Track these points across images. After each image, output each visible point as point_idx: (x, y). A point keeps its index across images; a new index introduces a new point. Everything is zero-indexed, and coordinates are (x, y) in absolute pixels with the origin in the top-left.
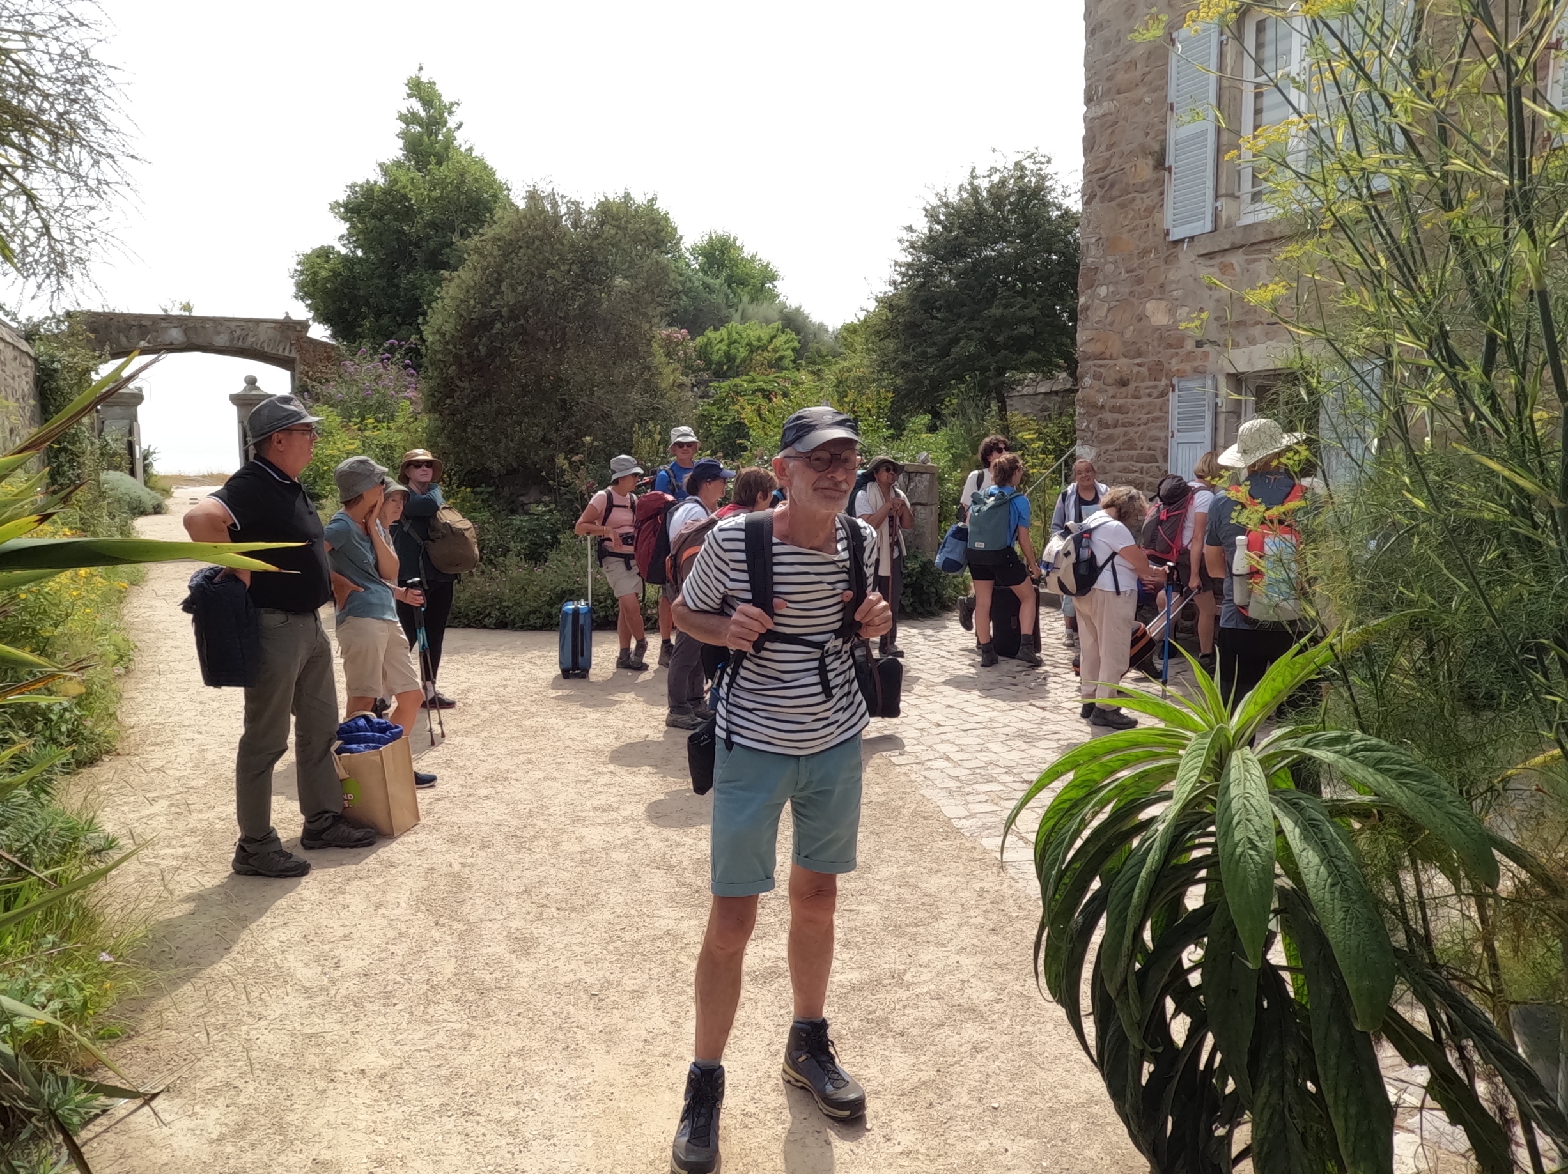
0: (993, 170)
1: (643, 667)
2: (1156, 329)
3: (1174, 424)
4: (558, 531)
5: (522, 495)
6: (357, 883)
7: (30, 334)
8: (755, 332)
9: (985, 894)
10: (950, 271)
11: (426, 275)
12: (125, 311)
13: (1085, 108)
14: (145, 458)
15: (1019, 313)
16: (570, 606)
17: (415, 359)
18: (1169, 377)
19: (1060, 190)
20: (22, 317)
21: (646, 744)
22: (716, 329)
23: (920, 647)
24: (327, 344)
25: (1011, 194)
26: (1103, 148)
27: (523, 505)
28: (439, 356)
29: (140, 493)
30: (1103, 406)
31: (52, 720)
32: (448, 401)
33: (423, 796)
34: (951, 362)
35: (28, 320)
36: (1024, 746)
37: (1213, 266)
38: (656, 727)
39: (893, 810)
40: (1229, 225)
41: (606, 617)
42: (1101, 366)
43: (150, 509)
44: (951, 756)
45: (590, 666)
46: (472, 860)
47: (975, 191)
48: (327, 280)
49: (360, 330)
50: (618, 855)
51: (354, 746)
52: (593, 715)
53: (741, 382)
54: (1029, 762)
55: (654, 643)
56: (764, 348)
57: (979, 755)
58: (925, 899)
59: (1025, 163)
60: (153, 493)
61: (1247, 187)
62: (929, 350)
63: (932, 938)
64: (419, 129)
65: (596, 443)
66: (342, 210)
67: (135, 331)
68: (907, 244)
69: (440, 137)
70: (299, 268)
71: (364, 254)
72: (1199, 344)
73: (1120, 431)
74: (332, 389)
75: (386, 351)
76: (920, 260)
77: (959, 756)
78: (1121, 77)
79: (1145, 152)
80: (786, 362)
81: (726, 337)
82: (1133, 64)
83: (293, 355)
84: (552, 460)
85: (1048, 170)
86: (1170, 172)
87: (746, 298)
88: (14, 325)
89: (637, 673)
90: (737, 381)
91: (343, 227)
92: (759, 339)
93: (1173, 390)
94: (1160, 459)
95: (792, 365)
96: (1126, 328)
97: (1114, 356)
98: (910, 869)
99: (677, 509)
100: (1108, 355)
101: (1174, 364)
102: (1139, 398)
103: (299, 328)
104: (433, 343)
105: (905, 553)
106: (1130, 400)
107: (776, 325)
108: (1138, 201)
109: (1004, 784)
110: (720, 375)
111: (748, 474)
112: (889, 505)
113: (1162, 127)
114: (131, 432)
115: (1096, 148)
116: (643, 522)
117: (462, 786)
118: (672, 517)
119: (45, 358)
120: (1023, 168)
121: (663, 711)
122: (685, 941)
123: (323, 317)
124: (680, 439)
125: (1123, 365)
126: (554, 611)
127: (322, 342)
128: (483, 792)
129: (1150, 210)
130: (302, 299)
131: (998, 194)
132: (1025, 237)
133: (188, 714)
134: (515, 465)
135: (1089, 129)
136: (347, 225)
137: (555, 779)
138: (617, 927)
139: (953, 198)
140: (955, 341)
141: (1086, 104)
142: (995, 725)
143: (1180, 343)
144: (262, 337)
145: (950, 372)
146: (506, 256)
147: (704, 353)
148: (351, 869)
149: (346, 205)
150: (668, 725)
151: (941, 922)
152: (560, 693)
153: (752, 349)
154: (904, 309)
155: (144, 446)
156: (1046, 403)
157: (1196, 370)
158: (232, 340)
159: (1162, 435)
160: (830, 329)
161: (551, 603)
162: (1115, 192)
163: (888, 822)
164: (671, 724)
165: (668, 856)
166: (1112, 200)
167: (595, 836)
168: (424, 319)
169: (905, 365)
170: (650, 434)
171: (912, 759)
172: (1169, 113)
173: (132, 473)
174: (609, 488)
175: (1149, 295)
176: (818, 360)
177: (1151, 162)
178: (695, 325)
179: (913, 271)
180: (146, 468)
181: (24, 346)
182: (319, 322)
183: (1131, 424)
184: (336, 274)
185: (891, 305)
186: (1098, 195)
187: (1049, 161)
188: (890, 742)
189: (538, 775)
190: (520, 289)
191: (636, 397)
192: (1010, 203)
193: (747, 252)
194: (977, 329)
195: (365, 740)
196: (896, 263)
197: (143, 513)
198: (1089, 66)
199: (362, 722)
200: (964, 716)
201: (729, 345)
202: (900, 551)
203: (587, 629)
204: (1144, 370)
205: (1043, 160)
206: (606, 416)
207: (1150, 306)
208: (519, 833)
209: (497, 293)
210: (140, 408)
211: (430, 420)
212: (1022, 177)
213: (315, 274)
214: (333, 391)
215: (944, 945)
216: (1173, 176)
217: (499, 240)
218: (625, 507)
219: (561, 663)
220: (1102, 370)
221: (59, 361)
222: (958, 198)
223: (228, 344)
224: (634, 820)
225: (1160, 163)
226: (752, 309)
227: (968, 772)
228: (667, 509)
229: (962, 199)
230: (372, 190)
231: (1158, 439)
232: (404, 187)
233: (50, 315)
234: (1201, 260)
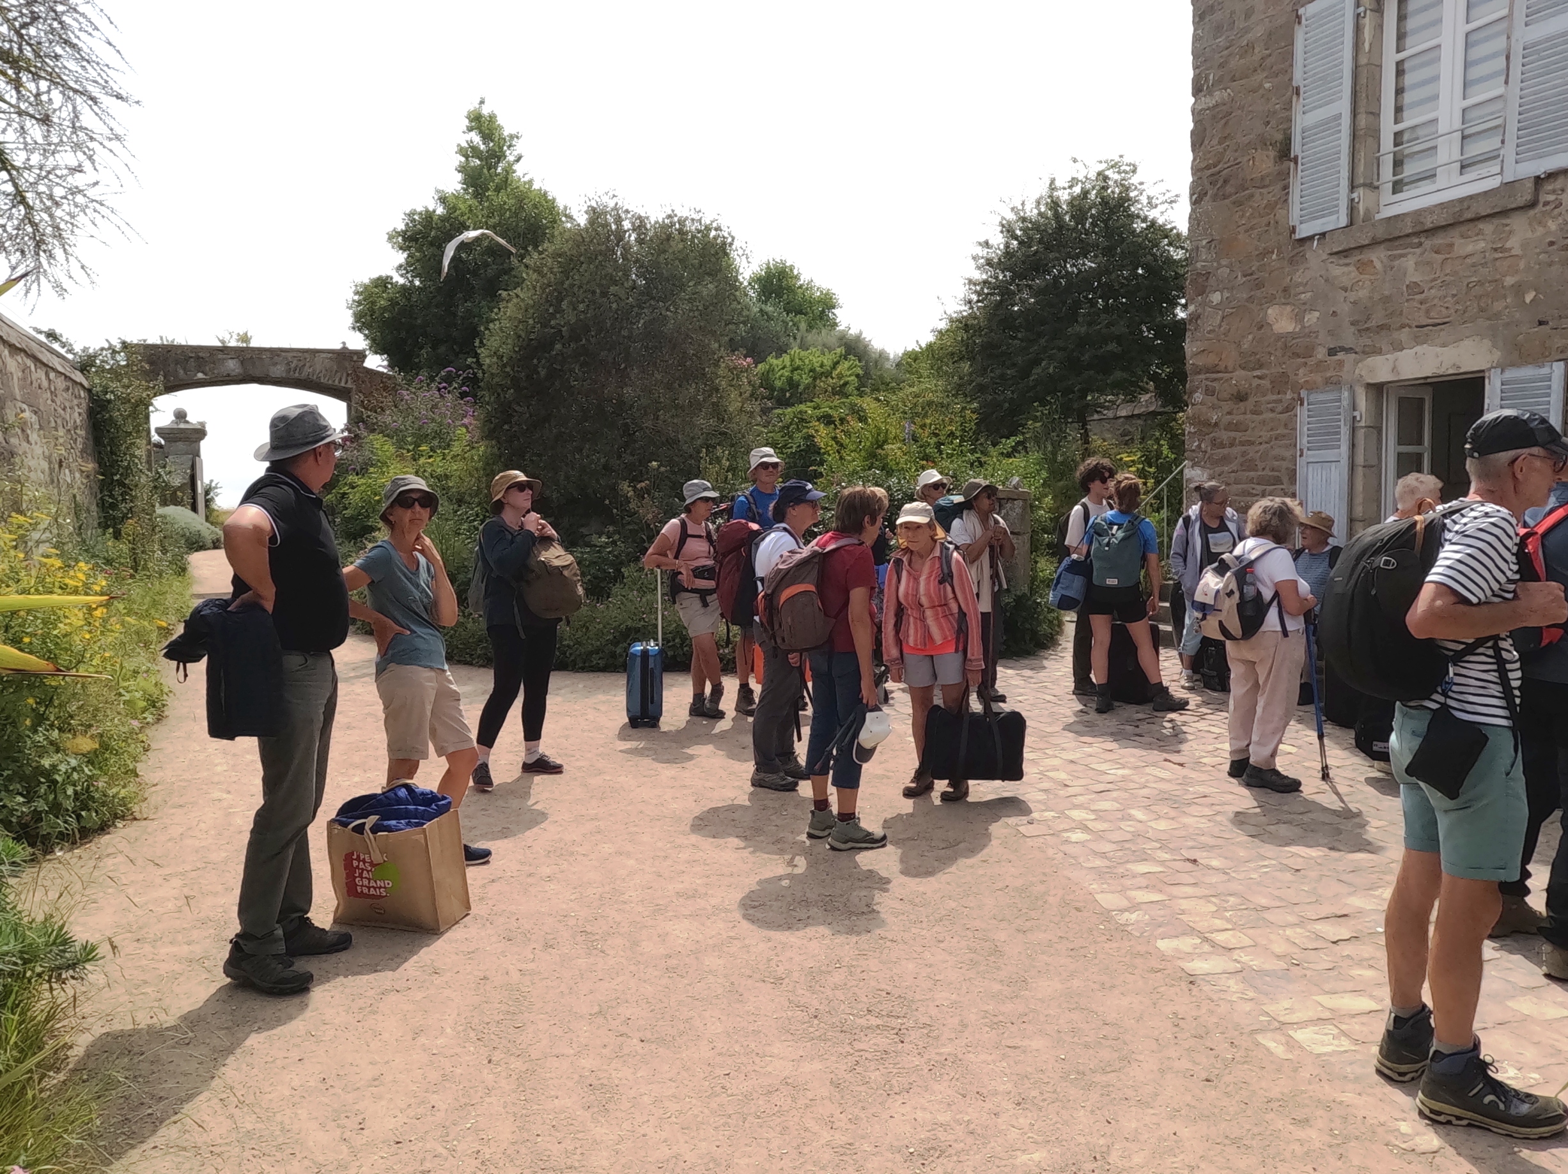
0: (1074, 182)
1: (720, 715)
2: (1279, 337)
3: (1303, 441)
4: (622, 563)
5: (583, 526)
6: (393, 997)
7: (86, 364)
8: (815, 358)
9: (1181, 1022)
10: (1030, 287)
11: (483, 303)
12: (184, 343)
13: (1193, 100)
14: (207, 493)
15: (1104, 331)
16: (638, 648)
17: (472, 388)
18: (1296, 387)
19: (1144, 200)
20: (78, 348)
21: (732, 809)
22: (777, 358)
23: (1022, 690)
24: (383, 373)
25: (1094, 205)
26: (1215, 142)
27: (583, 536)
28: (496, 380)
29: (199, 527)
30: (1216, 424)
31: (57, 782)
32: (506, 427)
33: (474, 873)
34: (1031, 384)
35: (83, 351)
36: (1173, 813)
37: (1347, 265)
38: (741, 788)
39: (1037, 898)
40: (1368, 217)
41: (674, 657)
42: (1215, 380)
43: (209, 544)
44: (1090, 825)
45: (661, 715)
46: (532, 966)
47: (1055, 204)
48: (384, 309)
49: (417, 360)
50: (712, 961)
51: (393, 822)
52: (668, 772)
53: (807, 408)
54: (1184, 833)
55: (731, 685)
56: (828, 374)
57: (1122, 825)
58: (1106, 1030)
59: (1109, 173)
60: (213, 528)
61: (1387, 173)
62: (1009, 372)
63: (1130, 1093)
64: (478, 162)
65: (662, 469)
66: (400, 239)
67: (192, 363)
68: (982, 261)
69: (499, 170)
70: (356, 298)
71: (421, 282)
72: (1332, 352)
73: (1236, 450)
74: (387, 418)
75: (444, 380)
76: (997, 278)
77: (1099, 826)
78: (1235, 63)
79: (1264, 143)
80: (850, 389)
81: (788, 364)
82: (1250, 46)
83: (349, 385)
84: (614, 489)
85: (1135, 180)
86: (1296, 163)
87: (803, 326)
88: (70, 356)
89: (712, 721)
90: (802, 407)
91: (401, 257)
92: (822, 366)
93: (1302, 404)
94: (1285, 479)
95: (855, 392)
96: (1243, 337)
97: (1230, 369)
98: (1076, 983)
99: (763, 539)
100: (1222, 368)
101: (1302, 376)
102: (1261, 413)
103: (355, 358)
104: (490, 366)
105: (1005, 587)
106: (1249, 416)
107: (838, 350)
108: (1257, 197)
109: (1162, 862)
110: (783, 403)
111: (853, 496)
112: (990, 534)
113: (1284, 114)
114: (193, 467)
115: (1206, 142)
116: (724, 556)
117: (522, 863)
118: (757, 546)
119: (99, 389)
120: (1106, 178)
121: (749, 767)
122: (810, 1095)
123: (379, 347)
124: (765, 459)
125: (1240, 378)
126: (619, 650)
127: (378, 372)
128: (547, 871)
129: (1271, 207)
130: (360, 330)
131: (1079, 206)
132: (1108, 251)
133: (219, 769)
134: (575, 494)
135: (1196, 122)
136: (405, 255)
137: (628, 855)
138: (720, 1072)
139: (1031, 212)
140: (1036, 362)
141: (1194, 95)
142: (1132, 785)
143: (1309, 352)
144: (318, 368)
145: (1031, 394)
146: (566, 273)
147: (766, 380)
148: (384, 978)
149: (403, 234)
150: (753, 785)
151: (1135, 1065)
152: (628, 745)
153: (816, 375)
154: (980, 329)
155: (206, 481)
156: (1127, 427)
157: (1328, 382)
158: (289, 371)
159: (1287, 454)
160: (892, 356)
161: (615, 642)
162: (1229, 189)
163: (1033, 914)
164: (757, 783)
165: (773, 964)
166: (1225, 197)
167: (681, 932)
168: (481, 342)
169: (981, 388)
170: (718, 460)
171: (1042, 829)
172: (1295, 98)
173: (194, 509)
174: (683, 516)
175: (1271, 300)
176: (882, 387)
177: (1272, 153)
178: (757, 352)
179: (985, 289)
180: (208, 502)
181: (78, 377)
182: (376, 353)
183: (1251, 443)
184: (393, 302)
185: (966, 325)
186: (1210, 193)
187: (1134, 171)
188: (1012, 805)
189: (607, 848)
190: (581, 307)
191: (704, 422)
192: (1092, 216)
193: (804, 279)
194: (1060, 349)
195: (407, 815)
196: (971, 282)
197: (202, 548)
198: (1196, 54)
199: (403, 793)
200: (1091, 773)
201: (792, 371)
202: (1000, 585)
203: (657, 672)
204: (1266, 383)
205: (1128, 168)
206: (672, 443)
207: (1272, 312)
208: (589, 929)
209: (556, 312)
210: (202, 443)
211: (487, 447)
212: (1105, 188)
213: (373, 303)
214: (389, 420)
215: (1149, 1106)
216: (1300, 167)
217: (560, 255)
218: (700, 537)
219: (628, 710)
220: (1214, 384)
221: (112, 392)
222: (1035, 211)
223: (284, 375)
224: (727, 911)
225: (1284, 152)
226: (810, 338)
227: (1114, 847)
228: (752, 540)
229: (1040, 214)
230: (431, 218)
231: (1283, 459)
232: (462, 215)
233: (106, 346)
234: (1333, 259)
